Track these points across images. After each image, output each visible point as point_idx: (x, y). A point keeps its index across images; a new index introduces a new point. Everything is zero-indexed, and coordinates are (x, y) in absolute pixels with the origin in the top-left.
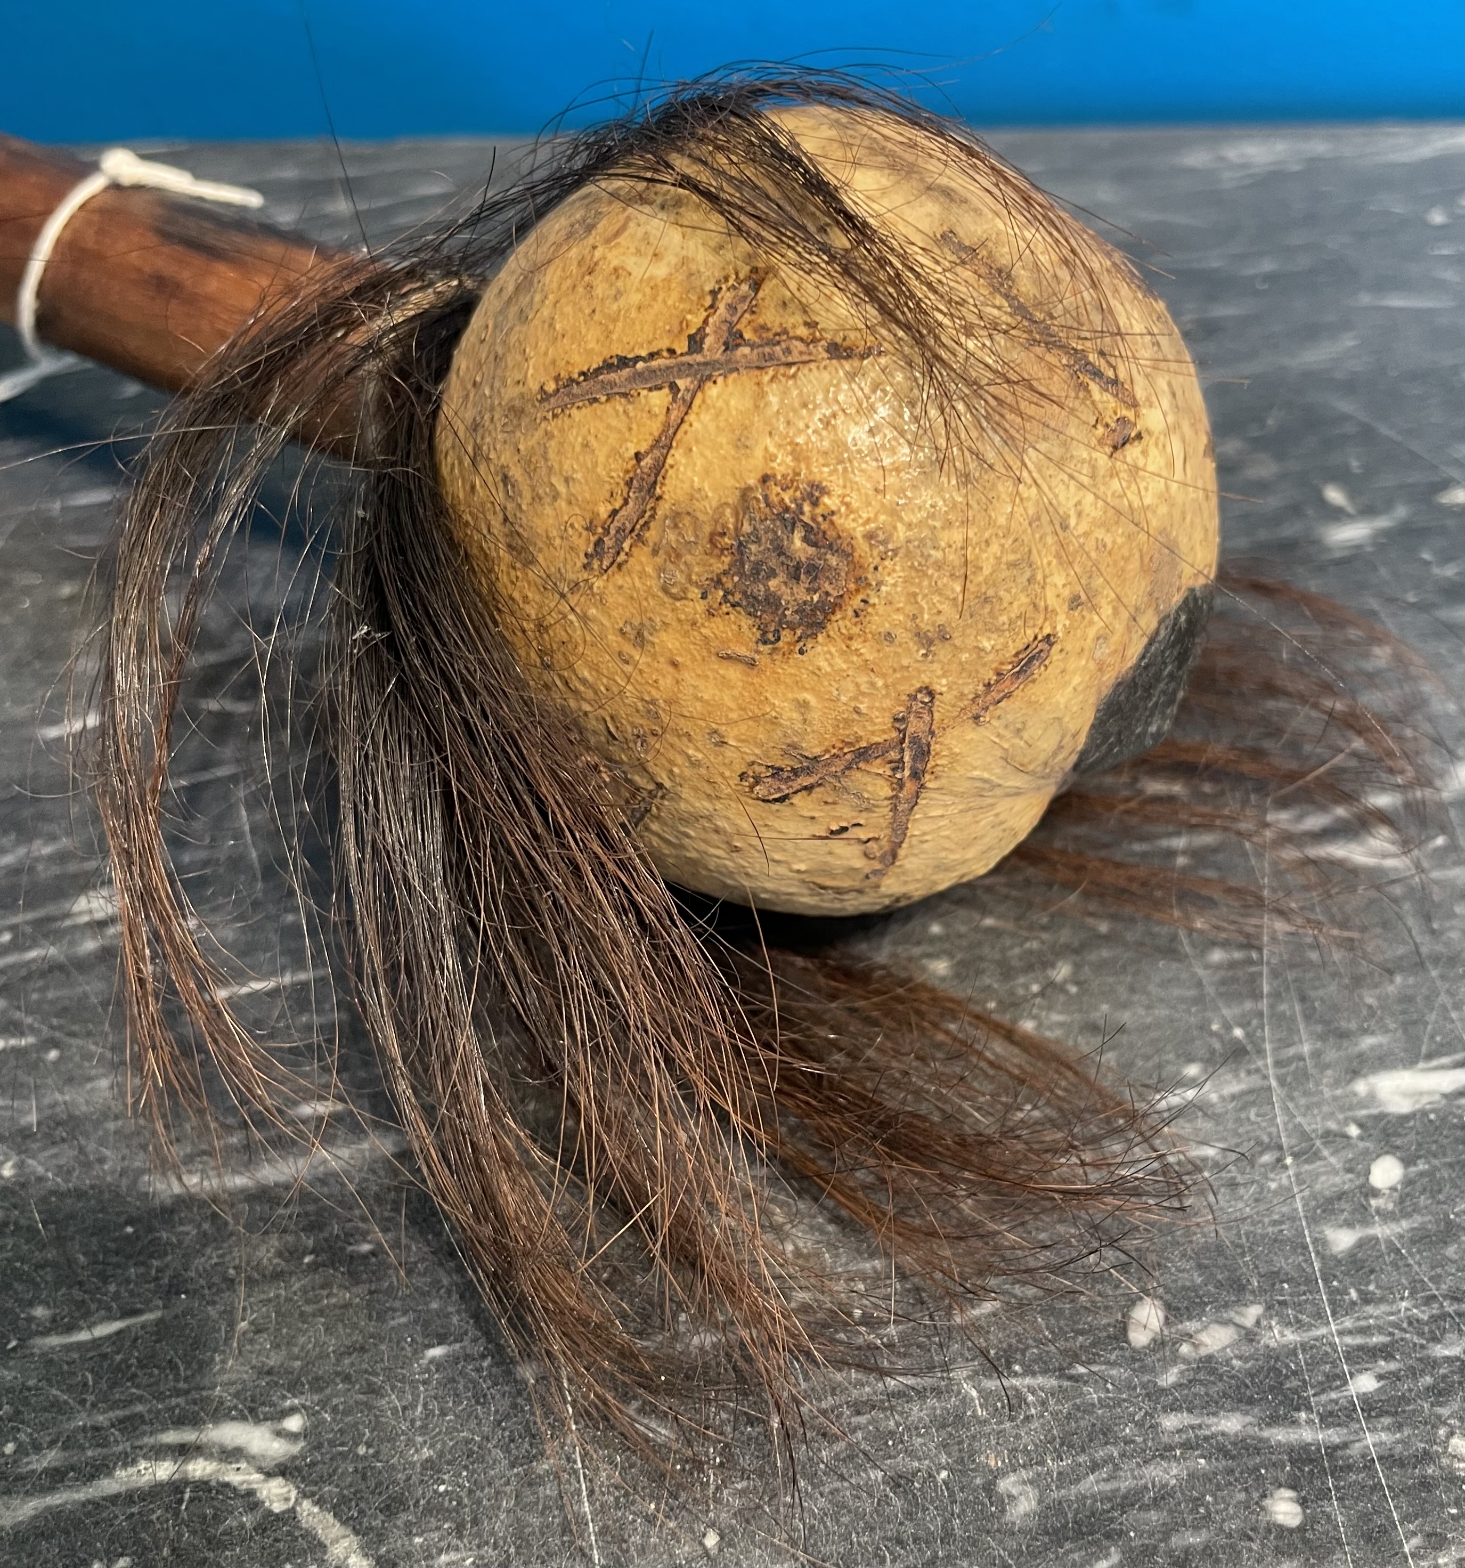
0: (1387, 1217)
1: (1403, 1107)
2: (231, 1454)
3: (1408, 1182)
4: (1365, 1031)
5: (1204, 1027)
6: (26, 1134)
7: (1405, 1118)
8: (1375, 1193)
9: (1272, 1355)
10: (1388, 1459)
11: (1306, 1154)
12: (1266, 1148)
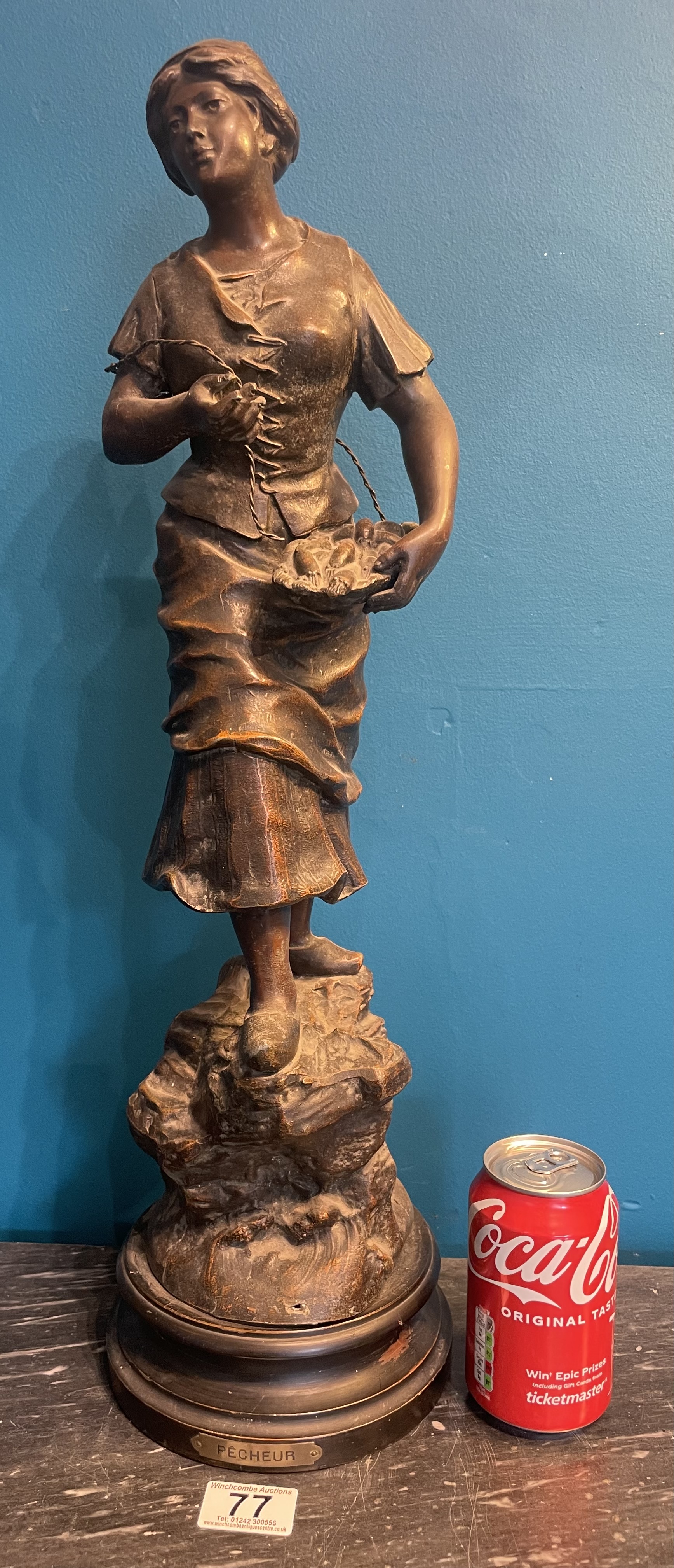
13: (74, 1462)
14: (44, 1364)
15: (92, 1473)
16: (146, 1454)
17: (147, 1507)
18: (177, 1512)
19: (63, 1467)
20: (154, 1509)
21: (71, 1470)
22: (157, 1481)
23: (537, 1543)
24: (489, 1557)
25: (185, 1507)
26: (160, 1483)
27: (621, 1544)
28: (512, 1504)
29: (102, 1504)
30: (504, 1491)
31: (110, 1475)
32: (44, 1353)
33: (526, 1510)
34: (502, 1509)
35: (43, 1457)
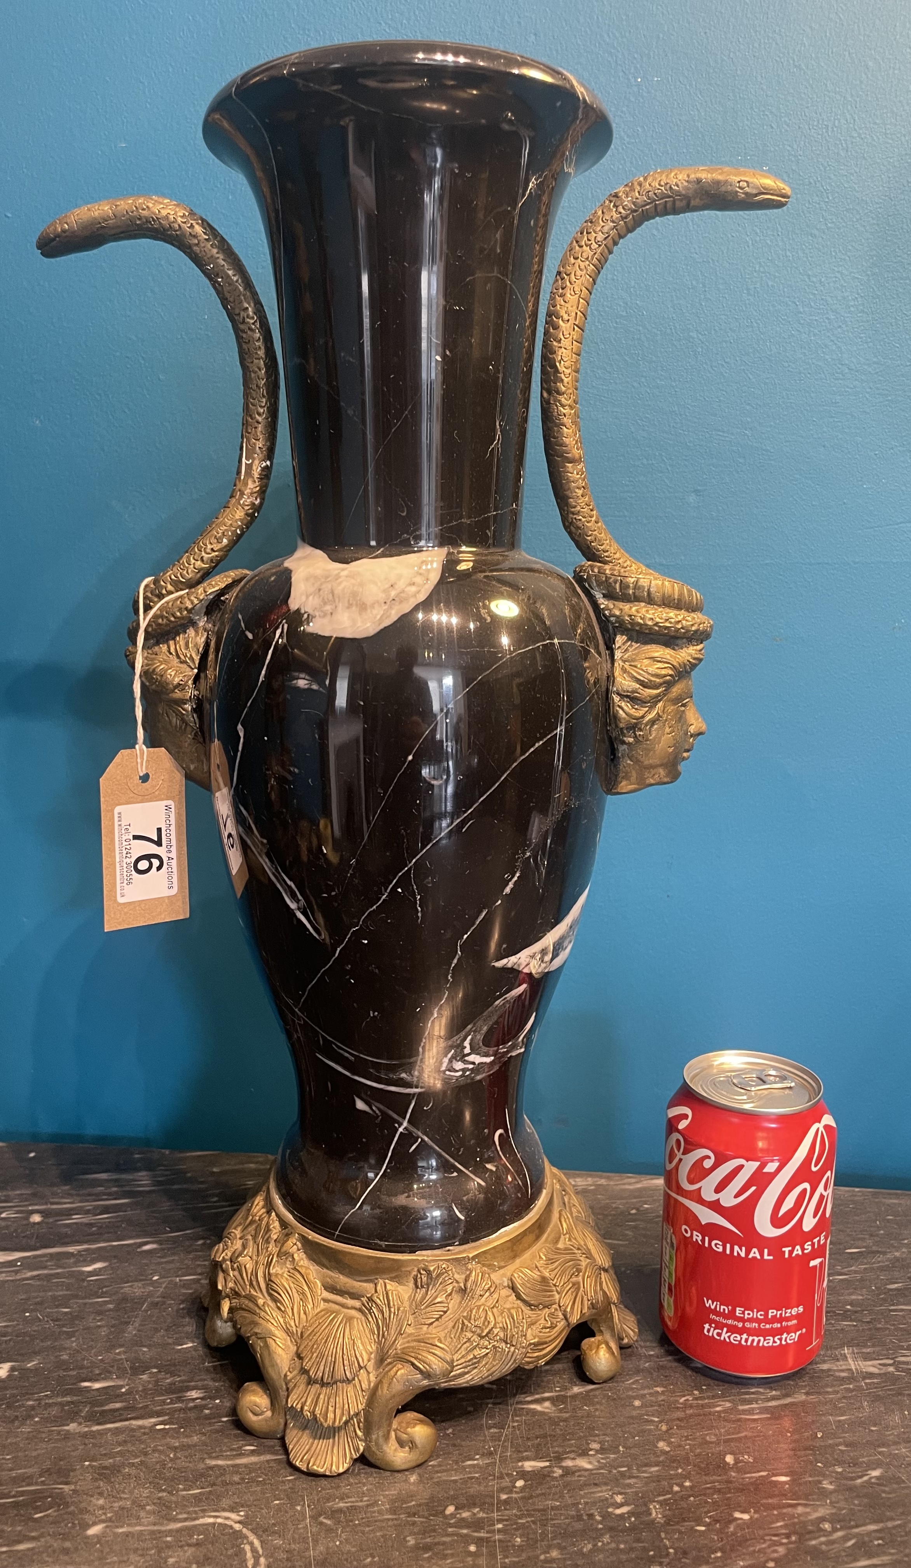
0: (516, 1492)
1: (530, 1469)
2: (227, 1518)
3: (525, 1486)
4: (526, 1451)
5: (483, 1447)
6: (176, 1448)
7: (529, 1472)
8: (516, 1487)
9: (478, 1518)
10: (500, 1541)
11: (501, 1477)
12: (490, 1475)
13: (97, 1356)
14: (85, 1260)
15: (112, 1367)
16: (174, 1349)
17: (164, 1402)
18: (195, 1407)
19: (83, 1359)
20: (171, 1403)
21: (92, 1362)
22: (180, 1376)
23: (573, 1449)
24: (520, 1461)
25: (204, 1402)
26: (183, 1378)
27: (666, 1453)
28: (554, 1408)
29: (118, 1397)
30: (547, 1395)
31: (131, 1368)
32: (85, 1250)
33: (567, 1415)
34: (542, 1413)
35: (65, 1349)
